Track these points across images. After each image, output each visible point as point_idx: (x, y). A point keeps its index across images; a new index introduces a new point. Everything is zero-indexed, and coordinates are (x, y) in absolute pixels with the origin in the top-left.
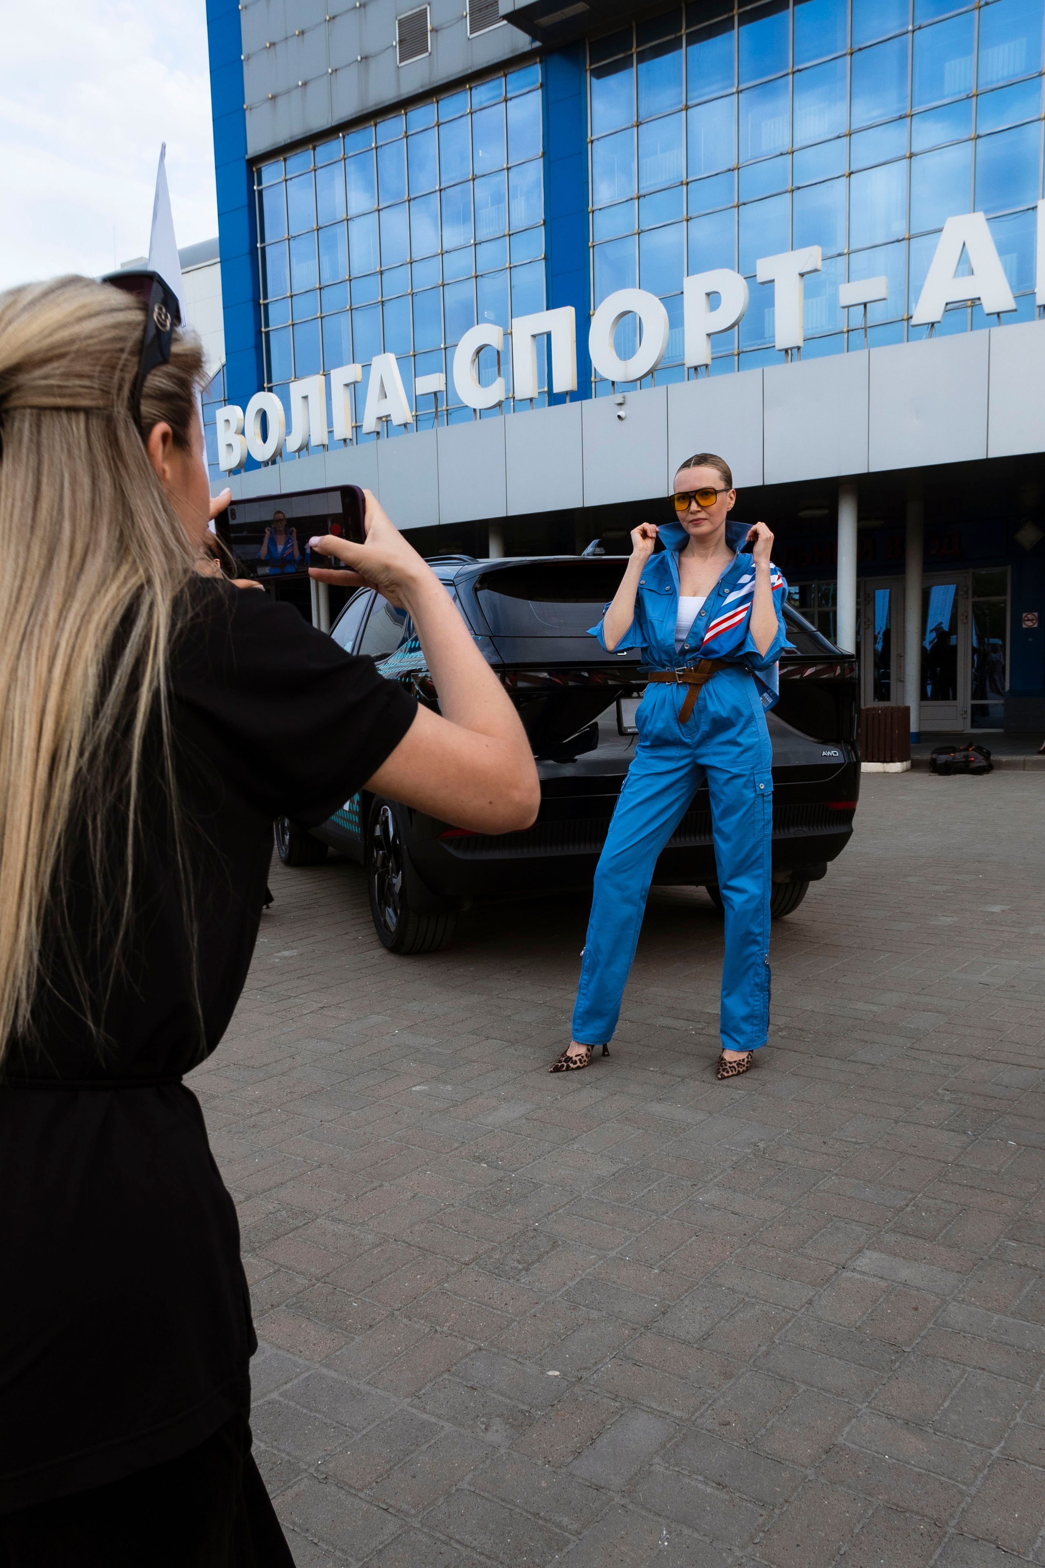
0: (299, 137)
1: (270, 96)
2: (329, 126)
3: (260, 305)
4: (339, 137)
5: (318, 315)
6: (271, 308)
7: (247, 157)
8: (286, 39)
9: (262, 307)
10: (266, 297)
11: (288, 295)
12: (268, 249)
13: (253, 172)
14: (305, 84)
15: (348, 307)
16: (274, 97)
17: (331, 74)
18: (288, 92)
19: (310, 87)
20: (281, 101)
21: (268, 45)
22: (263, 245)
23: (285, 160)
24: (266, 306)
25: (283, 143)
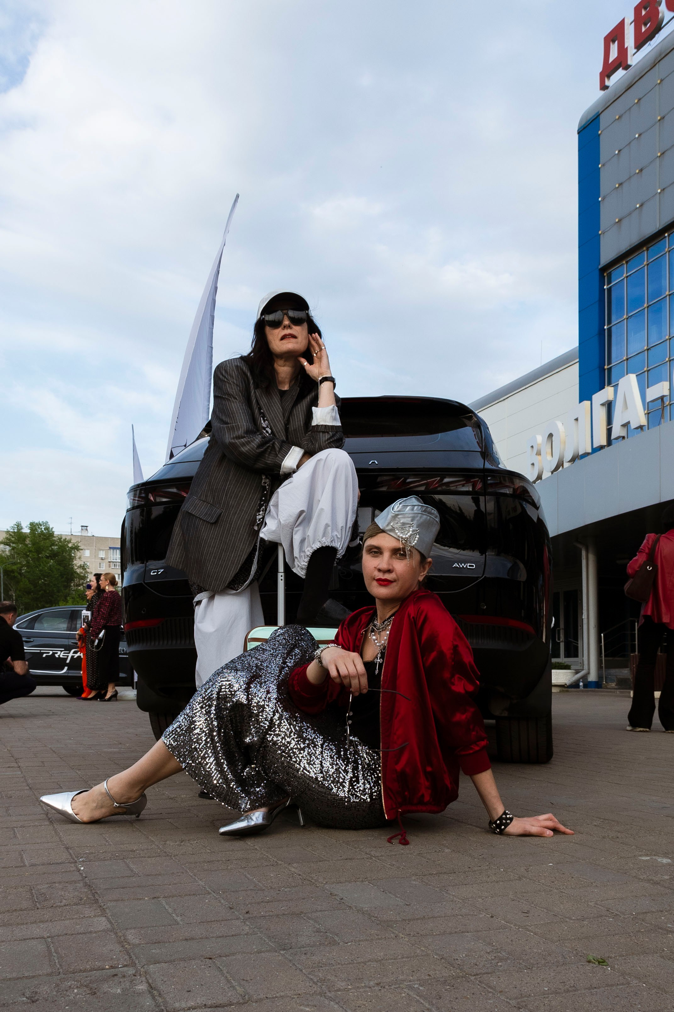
0: (636, 244)
1: (617, 220)
2: (657, 230)
3: (605, 370)
4: (666, 237)
5: (645, 369)
6: (613, 370)
7: (600, 267)
8: (630, 178)
9: (606, 371)
10: (609, 363)
11: (625, 358)
12: (613, 329)
13: (605, 277)
14: (641, 206)
15: (667, 359)
16: (620, 221)
17: (660, 193)
18: (630, 214)
19: (645, 207)
20: (625, 222)
21: (617, 186)
22: (608, 327)
23: (627, 262)
24: (610, 370)
25: (624, 251)
